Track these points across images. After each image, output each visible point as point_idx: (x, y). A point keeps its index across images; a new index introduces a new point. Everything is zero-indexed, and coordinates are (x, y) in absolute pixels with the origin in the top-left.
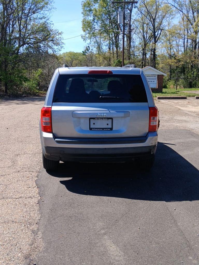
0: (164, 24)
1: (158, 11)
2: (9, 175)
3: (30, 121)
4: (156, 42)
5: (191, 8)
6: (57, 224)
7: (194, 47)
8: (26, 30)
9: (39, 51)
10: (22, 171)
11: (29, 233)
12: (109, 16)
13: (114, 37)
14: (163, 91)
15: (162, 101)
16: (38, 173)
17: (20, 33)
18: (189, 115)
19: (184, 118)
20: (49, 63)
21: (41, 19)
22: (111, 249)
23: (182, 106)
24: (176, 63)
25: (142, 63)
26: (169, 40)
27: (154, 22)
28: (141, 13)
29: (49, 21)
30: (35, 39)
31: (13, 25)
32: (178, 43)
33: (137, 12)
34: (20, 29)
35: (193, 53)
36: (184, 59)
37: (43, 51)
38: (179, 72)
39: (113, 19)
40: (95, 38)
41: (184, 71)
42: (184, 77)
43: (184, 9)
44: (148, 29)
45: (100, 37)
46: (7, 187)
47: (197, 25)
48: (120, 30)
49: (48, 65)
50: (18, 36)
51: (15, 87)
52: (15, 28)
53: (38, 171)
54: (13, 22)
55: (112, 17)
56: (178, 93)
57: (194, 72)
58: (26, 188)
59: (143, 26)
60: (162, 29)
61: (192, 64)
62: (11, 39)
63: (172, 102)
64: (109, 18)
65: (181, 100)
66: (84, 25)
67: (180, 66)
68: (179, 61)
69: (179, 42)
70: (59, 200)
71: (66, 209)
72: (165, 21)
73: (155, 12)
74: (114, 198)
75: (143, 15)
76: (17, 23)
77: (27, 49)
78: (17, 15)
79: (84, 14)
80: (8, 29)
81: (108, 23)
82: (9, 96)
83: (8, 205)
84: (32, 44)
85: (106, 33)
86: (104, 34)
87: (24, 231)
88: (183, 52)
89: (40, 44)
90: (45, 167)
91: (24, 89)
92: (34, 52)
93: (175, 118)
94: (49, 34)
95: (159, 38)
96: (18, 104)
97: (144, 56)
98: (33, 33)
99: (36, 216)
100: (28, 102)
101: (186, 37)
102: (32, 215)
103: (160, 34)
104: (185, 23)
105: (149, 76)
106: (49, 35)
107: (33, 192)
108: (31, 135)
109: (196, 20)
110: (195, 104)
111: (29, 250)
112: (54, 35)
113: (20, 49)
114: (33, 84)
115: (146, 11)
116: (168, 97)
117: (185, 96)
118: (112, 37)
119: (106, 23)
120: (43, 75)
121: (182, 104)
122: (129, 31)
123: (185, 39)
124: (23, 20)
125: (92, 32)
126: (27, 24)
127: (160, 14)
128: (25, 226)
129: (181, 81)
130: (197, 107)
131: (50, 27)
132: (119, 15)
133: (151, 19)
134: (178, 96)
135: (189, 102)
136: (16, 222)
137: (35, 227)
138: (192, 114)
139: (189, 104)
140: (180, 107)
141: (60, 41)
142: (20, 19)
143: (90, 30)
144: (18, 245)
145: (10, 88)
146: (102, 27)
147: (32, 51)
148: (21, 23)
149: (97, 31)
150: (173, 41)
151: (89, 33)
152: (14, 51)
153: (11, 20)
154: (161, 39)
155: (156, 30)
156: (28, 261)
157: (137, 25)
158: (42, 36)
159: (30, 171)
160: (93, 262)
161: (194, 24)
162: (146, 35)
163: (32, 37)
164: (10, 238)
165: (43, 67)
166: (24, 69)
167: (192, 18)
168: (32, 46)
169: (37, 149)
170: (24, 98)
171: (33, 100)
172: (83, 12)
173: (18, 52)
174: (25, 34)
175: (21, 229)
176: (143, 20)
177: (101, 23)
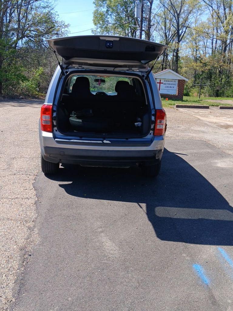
0: (190, 20)
1: (184, 4)
2: (4, 177)
3: (28, 125)
4: (179, 41)
5: (222, 3)
6: (54, 222)
7: (223, 49)
8: (26, 20)
9: (41, 46)
10: (19, 174)
11: (25, 229)
12: (126, 8)
13: (130, 33)
14: (183, 99)
15: (181, 110)
16: (35, 176)
17: (19, 24)
18: (208, 125)
19: (202, 129)
20: (52, 60)
21: (44, 8)
22: (107, 244)
23: (202, 116)
24: (202, 67)
25: (163, 65)
26: (195, 40)
27: (178, 18)
28: (164, 6)
29: (54, 12)
30: (36, 32)
31: (11, 14)
32: (205, 44)
33: (159, 5)
34: (19, 19)
35: (222, 57)
36: (211, 63)
37: (45, 46)
38: (205, 77)
39: (130, 11)
40: (108, 33)
41: (211, 77)
42: (210, 84)
43: (214, 4)
44: (171, 25)
45: (113, 32)
46: (3, 188)
47: (228, 24)
48: (137, 26)
49: (50, 63)
50: (16, 27)
51: (10, 87)
52: (14, 17)
53: (36, 175)
54: (11, 10)
55: (129, 9)
56: (200, 101)
57: (222, 79)
58: (23, 190)
59: (165, 22)
60: (188, 27)
61: (220, 70)
62: (8, 30)
63: (192, 111)
64: (125, 10)
65: (203, 109)
66: (95, 17)
67: (206, 71)
68: (205, 64)
69: (207, 42)
70: (57, 201)
71: (64, 210)
72: (192, 17)
73: (180, 6)
74: (115, 202)
75: (166, 9)
76: (16, 11)
77: (27, 43)
78: (16, 2)
79: (95, 4)
80: (5, 18)
81: (124, 16)
82: (4, 97)
83: (3, 205)
84: (32, 37)
85: (121, 27)
86: (119, 29)
87: (19, 227)
88: (211, 55)
89: (43, 38)
90: (43, 171)
91: (22, 90)
92: (34, 47)
93: (192, 128)
94: (53, 26)
95: (183, 36)
96: (14, 106)
97: (165, 57)
98: (34, 24)
99: (33, 215)
100: (26, 105)
101: (215, 37)
102: (28, 214)
103: (185, 32)
104: (214, 21)
105: (168, 81)
106: (53, 28)
107: (30, 193)
108: (29, 140)
109: (228, 17)
110: (218, 114)
111: (25, 243)
112: (59, 28)
113: (18, 42)
114: (32, 85)
115: (170, 4)
116: (188, 105)
117: (207, 105)
118: (128, 33)
119: (122, 16)
120: (44, 75)
121: (203, 113)
122: (148, 27)
123: (214, 39)
124: (23, 8)
125: (104, 26)
126: (28, 13)
127: (185, 9)
128: (21, 223)
129: (206, 88)
130: (218, 118)
131: (55, 18)
132: (137, 8)
133: (176, 14)
134: (200, 105)
135: (210, 112)
136: (11, 220)
137: (31, 224)
138: (212, 125)
139: (211, 115)
140: (200, 117)
141: (66, 35)
142: (19, 7)
143: (102, 23)
144: (13, 238)
145: (5, 88)
146: (116, 20)
147: (32, 45)
148: (20, 11)
149: (111, 25)
150: (199, 41)
151: (101, 27)
152: (11, 45)
153: (9, 8)
154: (186, 39)
155: (180, 27)
156: (23, 252)
157: (158, 21)
158: (45, 28)
159: (27, 175)
160: (88, 255)
161: (225, 22)
162: (168, 32)
163: (33, 29)
164: (6, 233)
165: (45, 65)
166: (22, 67)
167: (223, 15)
168: (32, 39)
169: (35, 153)
170: (20, 100)
171: (31, 102)
172: (95, 2)
173: (16, 46)
174: (25, 25)
175: (17, 225)
176: (166, 15)
177: (116, 16)
